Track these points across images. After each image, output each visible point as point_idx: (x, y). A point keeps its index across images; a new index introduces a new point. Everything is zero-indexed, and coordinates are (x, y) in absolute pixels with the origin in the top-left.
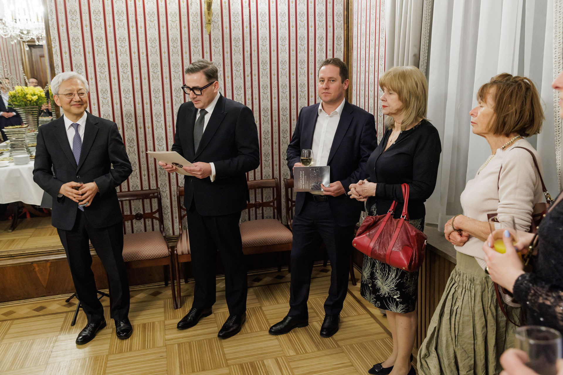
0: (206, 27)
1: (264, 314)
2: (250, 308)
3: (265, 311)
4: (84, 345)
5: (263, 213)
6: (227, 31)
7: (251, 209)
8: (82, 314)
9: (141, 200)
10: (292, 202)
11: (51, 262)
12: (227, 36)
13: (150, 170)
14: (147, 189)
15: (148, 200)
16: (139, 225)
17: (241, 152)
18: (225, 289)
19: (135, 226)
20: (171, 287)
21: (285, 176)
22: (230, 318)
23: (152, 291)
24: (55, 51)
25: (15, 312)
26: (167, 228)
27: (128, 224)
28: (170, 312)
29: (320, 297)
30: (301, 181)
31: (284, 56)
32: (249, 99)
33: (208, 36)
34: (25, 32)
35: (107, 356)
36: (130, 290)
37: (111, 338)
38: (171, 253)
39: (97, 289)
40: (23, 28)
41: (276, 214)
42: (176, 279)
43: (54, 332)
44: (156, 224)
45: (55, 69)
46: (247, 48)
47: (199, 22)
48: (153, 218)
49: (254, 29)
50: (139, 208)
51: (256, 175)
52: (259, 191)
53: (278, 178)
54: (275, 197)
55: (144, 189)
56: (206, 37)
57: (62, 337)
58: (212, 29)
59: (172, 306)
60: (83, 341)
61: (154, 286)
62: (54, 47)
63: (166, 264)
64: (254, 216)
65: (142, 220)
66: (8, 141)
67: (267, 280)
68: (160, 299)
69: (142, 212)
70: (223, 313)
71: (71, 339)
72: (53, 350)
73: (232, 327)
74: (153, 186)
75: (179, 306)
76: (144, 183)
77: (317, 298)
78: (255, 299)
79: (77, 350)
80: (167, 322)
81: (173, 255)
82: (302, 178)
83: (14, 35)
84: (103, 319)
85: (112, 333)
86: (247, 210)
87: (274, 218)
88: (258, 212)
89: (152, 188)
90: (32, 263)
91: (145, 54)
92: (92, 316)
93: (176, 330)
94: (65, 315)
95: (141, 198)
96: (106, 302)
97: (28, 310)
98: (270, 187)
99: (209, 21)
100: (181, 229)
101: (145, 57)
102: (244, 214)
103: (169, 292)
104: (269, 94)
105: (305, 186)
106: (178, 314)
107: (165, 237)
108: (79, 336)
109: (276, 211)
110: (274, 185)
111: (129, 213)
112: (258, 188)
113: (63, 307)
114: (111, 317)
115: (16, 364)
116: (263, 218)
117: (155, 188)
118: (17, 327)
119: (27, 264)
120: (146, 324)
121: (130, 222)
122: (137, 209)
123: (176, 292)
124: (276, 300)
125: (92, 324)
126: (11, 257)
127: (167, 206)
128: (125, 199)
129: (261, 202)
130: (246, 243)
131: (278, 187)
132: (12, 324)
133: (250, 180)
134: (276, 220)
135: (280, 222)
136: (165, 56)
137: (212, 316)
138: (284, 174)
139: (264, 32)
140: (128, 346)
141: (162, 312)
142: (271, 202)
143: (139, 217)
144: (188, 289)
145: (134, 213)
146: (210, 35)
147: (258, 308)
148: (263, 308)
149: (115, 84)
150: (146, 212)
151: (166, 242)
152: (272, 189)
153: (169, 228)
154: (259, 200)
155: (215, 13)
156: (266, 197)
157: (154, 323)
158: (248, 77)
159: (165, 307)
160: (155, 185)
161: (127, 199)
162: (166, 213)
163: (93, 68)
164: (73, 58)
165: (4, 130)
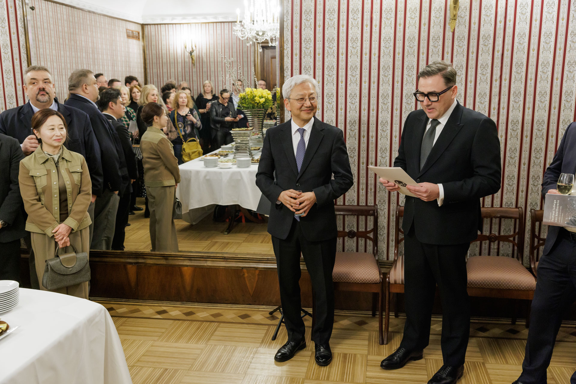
0: (449, 23)
1: (487, 372)
2: (470, 362)
3: (489, 369)
4: (282, 363)
5: (498, 249)
6: (474, 27)
7: (483, 242)
8: (283, 330)
9: (356, 217)
10: (539, 239)
11: (260, 270)
12: (474, 34)
13: (369, 184)
14: (364, 204)
15: (364, 217)
16: (350, 243)
17: (477, 172)
18: (441, 333)
19: (346, 244)
20: (378, 319)
21: (533, 206)
22: (443, 369)
23: (358, 320)
24: (287, 53)
25: (222, 315)
26: (381, 251)
27: (339, 241)
28: (375, 346)
29: (566, 367)
30: (554, 212)
31: (546, 56)
32: (494, 109)
33: (451, 34)
34: (261, 34)
35: (304, 379)
36: (335, 314)
37: (309, 362)
38: (382, 280)
39: (302, 306)
40: (259, 30)
41: (516, 252)
42: (385, 311)
43: (255, 342)
44: (370, 246)
45: (285, 72)
46: (499, 47)
47: (442, 18)
48: (366, 238)
49: (510, 24)
50: (353, 225)
51: (495, 201)
52: (496, 221)
53: (523, 207)
54: (517, 230)
55: (361, 204)
56: (449, 34)
57: (262, 350)
58: (457, 26)
59: (377, 340)
60: (282, 358)
61: (360, 315)
62: (286, 49)
63: (375, 291)
64: (487, 251)
65: (355, 238)
66: (234, 143)
67: (496, 331)
68: (365, 330)
69: (355, 230)
70: (436, 361)
71: (270, 354)
72: (253, 362)
73: (444, 379)
74: (371, 203)
75: (385, 342)
76: (361, 197)
77: (562, 367)
78: (478, 352)
79: (275, 366)
80: (370, 357)
81: (384, 283)
82: (556, 208)
83: (250, 37)
84: (303, 339)
85: (311, 357)
86: (478, 242)
87: (513, 257)
88: (492, 247)
89: (369, 204)
90: (243, 268)
91: (377, 55)
92: (293, 333)
93: (379, 369)
94: (266, 327)
95: (356, 214)
96: (308, 322)
97: (234, 316)
98: (511, 218)
99: (455, 16)
100: (397, 255)
101: (377, 59)
102: (474, 247)
103: (375, 324)
104: (522, 103)
105: (558, 220)
106: (383, 351)
107: (377, 261)
108: (279, 352)
109: (516, 248)
110: (517, 216)
111: (341, 229)
112: (496, 217)
113: (266, 319)
114: (312, 340)
115: (218, 367)
116: (498, 255)
117: (373, 204)
118: (223, 330)
119: (238, 268)
120: (347, 354)
121: (341, 239)
122: (351, 225)
123: (384, 326)
124: (505, 358)
125: (292, 343)
126: (225, 259)
127: (384, 227)
128: (339, 213)
129: (497, 234)
130: (473, 282)
131: (522, 218)
132: (218, 326)
133: (486, 207)
134: (515, 259)
135: (521, 262)
136: (399, 57)
137: (422, 361)
138: (531, 203)
139: (522, 27)
140: (325, 374)
141: (365, 345)
142: (510, 236)
143: (351, 234)
144: (397, 325)
145: (347, 230)
146: (454, 33)
147: (480, 364)
148: (487, 366)
149: (342, 88)
150: (360, 230)
151: (378, 266)
152: (513, 220)
153: (383, 251)
154: (495, 232)
155: (463, 7)
156: (505, 229)
157: (355, 355)
158: (496, 82)
159: (369, 340)
160: (373, 201)
161: (342, 213)
162: (382, 234)
163: (321, 71)
164: (303, 60)
165: (232, 132)
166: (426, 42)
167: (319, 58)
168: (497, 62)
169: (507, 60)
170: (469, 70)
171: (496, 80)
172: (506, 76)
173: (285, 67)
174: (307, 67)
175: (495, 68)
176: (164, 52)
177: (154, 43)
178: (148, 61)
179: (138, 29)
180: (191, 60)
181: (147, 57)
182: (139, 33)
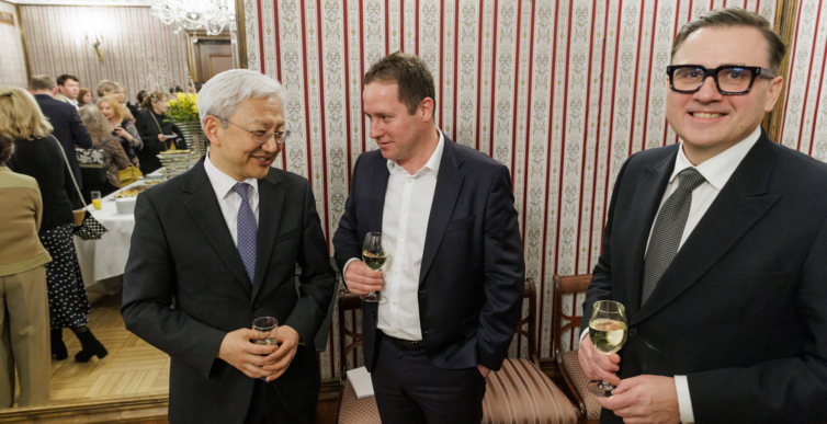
12: (564, 5)
24: (250, 27)
32: (593, 125)
40: (191, 11)
62: (248, 21)
83: (178, 20)
91: (413, 36)
149: (355, 94)
158: (595, 84)
163: (317, 61)
164: (282, 42)
165: (159, 156)
166: (492, 15)
167: (312, 38)
168: (597, 51)
169: (610, 50)
170: (557, 64)
171: (595, 81)
172: (609, 74)
173: (248, 54)
174: (291, 54)
175: (594, 62)
176: (55, 43)
177: (38, 30)
178: (31, 57)
179: (13, 11)
180: (97, 56)
181: (30, 51)
182: (12, 16)
